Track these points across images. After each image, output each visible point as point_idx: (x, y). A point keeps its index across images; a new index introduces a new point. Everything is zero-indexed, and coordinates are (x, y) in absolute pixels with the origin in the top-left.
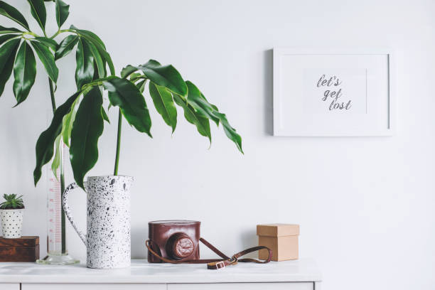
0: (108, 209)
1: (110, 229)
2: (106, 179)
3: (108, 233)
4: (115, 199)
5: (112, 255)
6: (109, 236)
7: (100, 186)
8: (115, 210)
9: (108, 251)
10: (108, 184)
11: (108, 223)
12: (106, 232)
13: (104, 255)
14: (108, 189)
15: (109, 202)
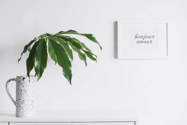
0: (22, 91)
1: (23, 99)
2: (21, 77)
3: (22, 101)
4: (25, 86)
5: (23, 111)
6: (22, 102)
7: (18, 81)
8: (25, 91)
9: (22, 109)
10: (21, 79)
11: (22, 97)
12: (21, 101)
13: (20, 111)
14: (22, 82)
15: (22, 87)
